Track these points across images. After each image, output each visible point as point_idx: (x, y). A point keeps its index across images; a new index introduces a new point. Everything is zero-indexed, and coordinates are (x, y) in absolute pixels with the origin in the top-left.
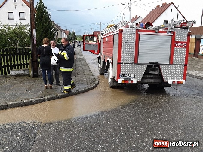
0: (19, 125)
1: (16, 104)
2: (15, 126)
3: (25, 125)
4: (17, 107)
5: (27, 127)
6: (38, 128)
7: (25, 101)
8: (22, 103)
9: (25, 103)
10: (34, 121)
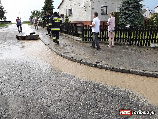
0: (125, 94)
1: (137, 72)
2: (121, 93)
3: (130, 97)
4: (137, 74)
5: (130, 100)
6: (139, 107)
7: (147, 71)
8: (143, 73)
9: (145, 74)
10: (142, 96)
